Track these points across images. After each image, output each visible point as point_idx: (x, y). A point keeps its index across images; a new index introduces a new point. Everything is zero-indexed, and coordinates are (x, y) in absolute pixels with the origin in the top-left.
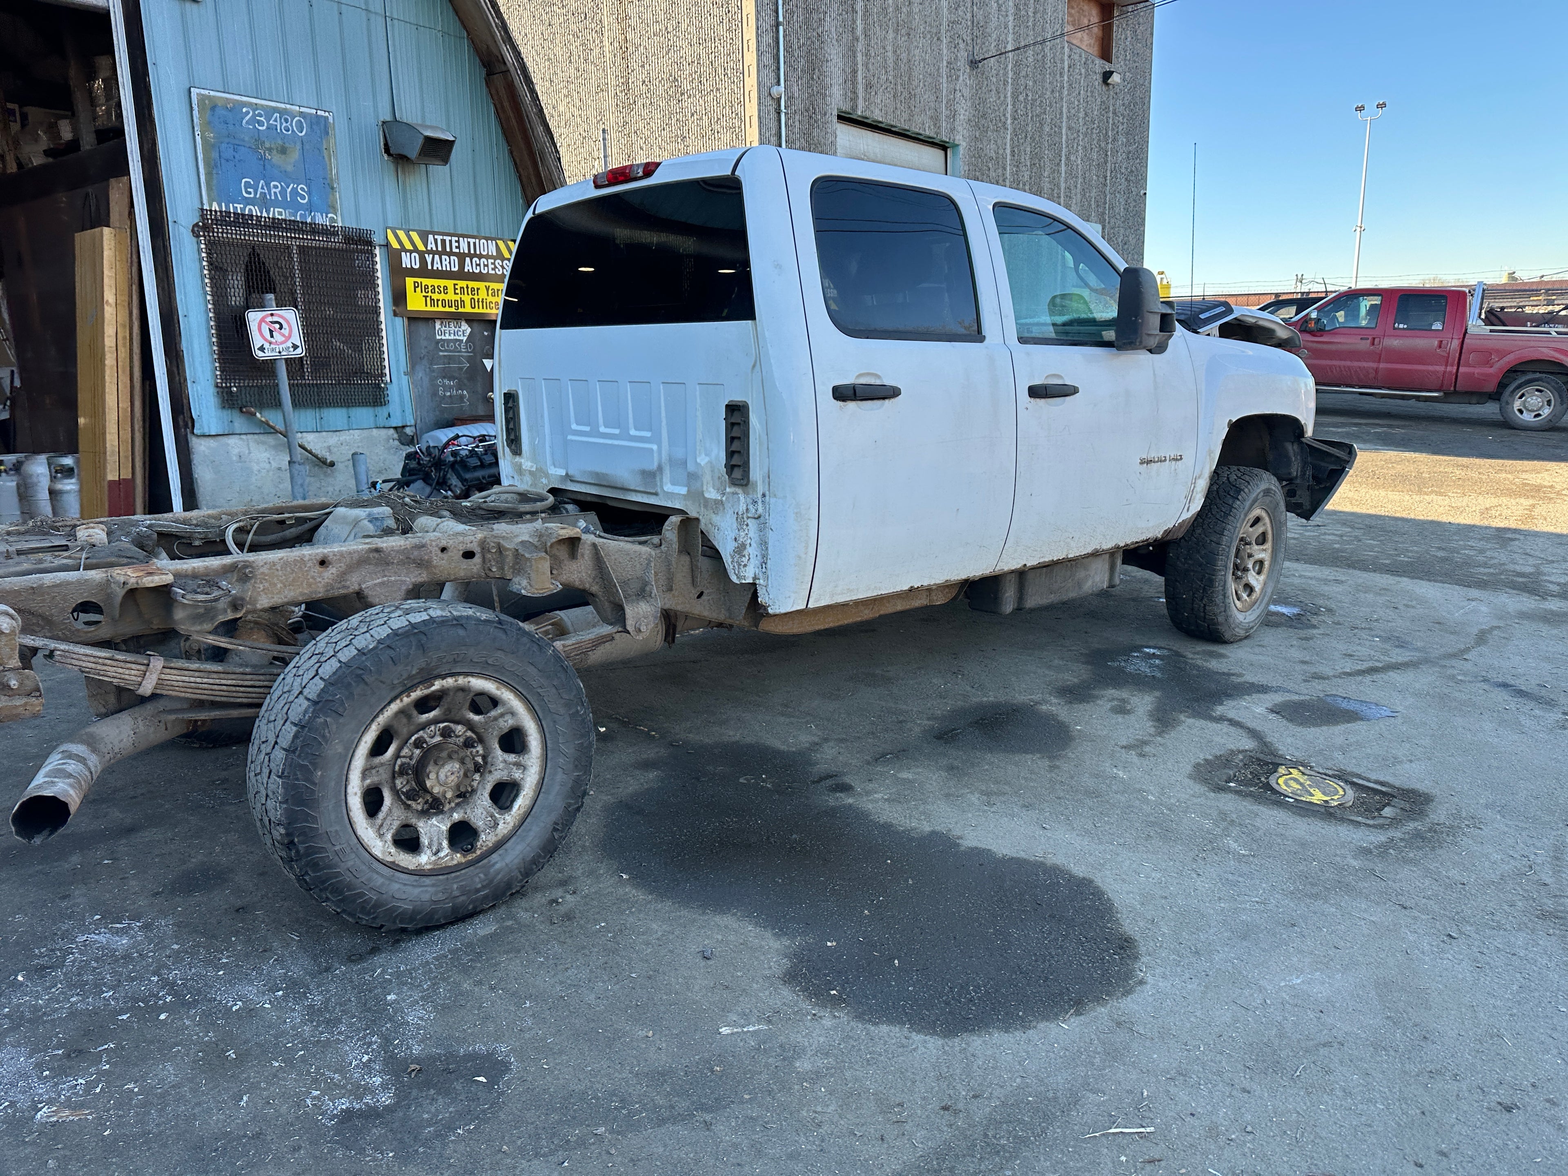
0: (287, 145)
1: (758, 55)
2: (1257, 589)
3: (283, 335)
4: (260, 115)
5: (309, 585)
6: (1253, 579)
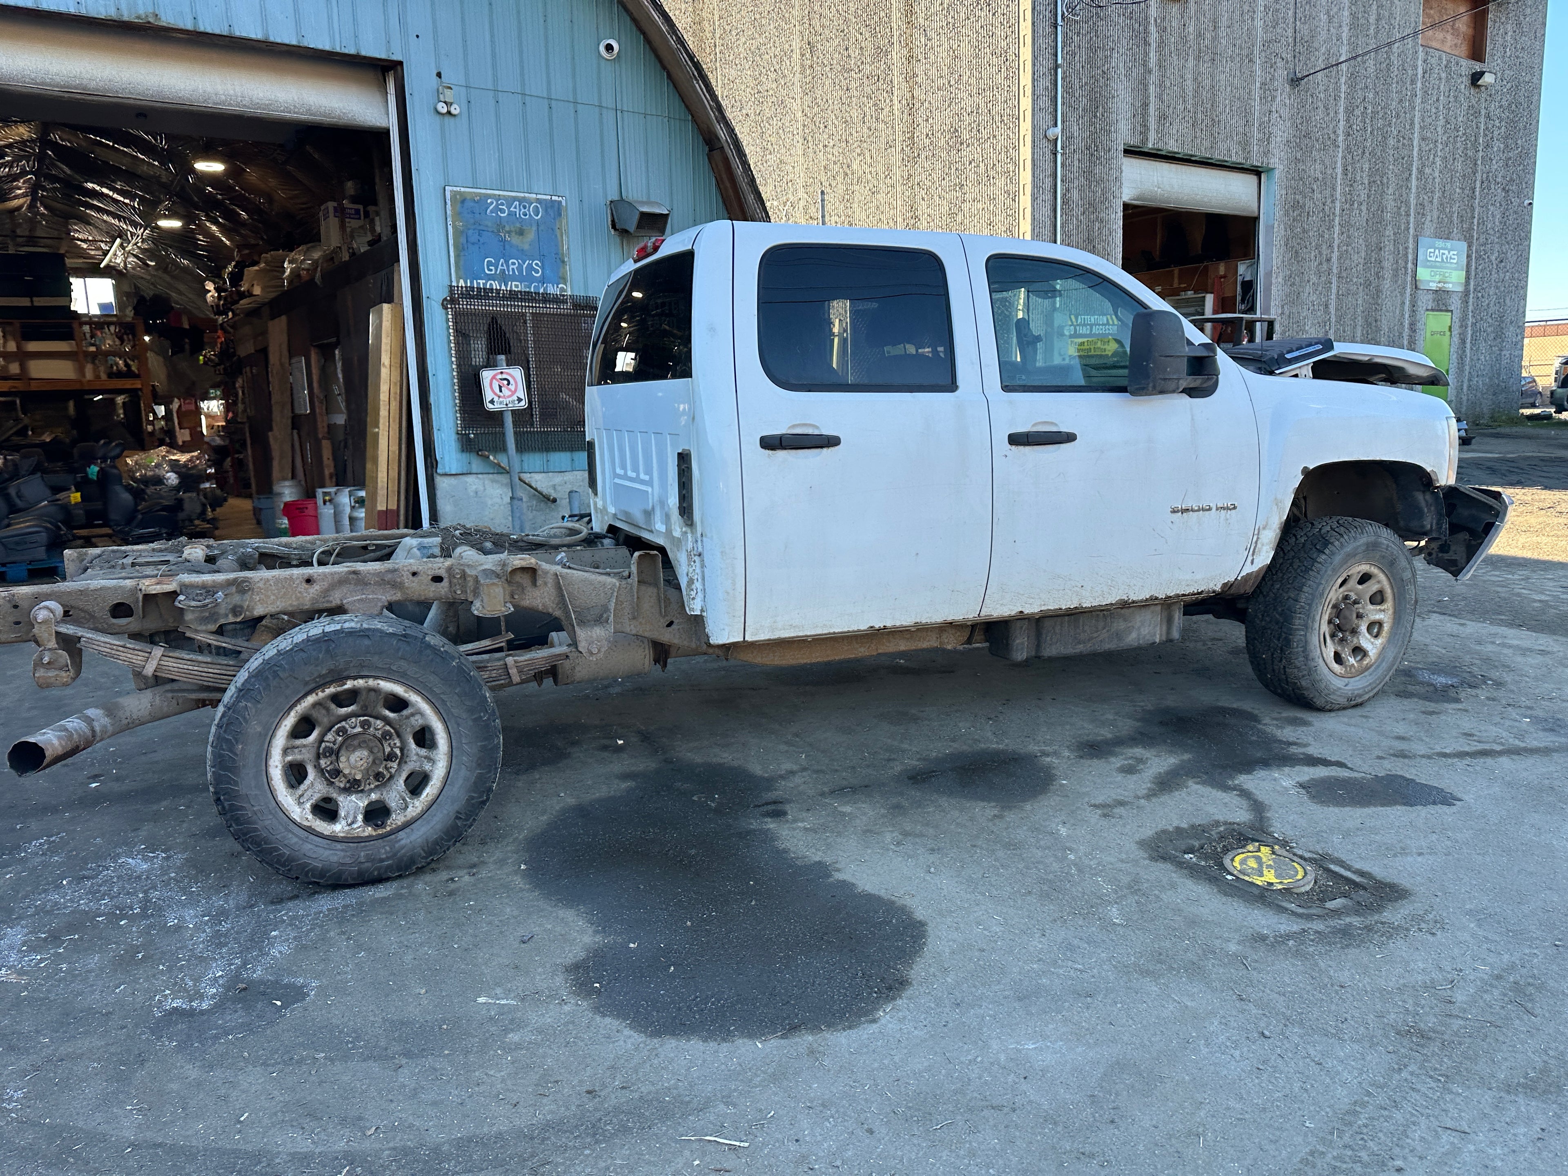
0: (524, 227)
1: (1033, 100)
2: (1370, 654)
3: (510, 390)
4: (502, 204)
5: (298, 599)
6: (1366, 641)
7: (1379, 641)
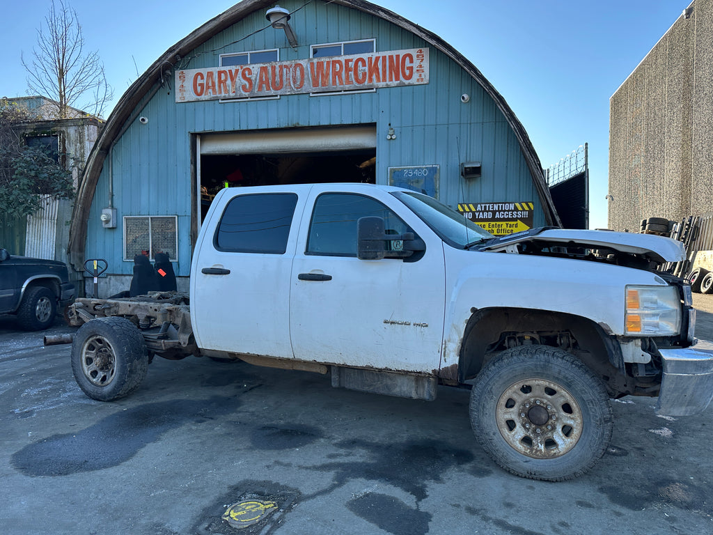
0: (419, 180)
4: (410, 171)
7: (568, 440)
